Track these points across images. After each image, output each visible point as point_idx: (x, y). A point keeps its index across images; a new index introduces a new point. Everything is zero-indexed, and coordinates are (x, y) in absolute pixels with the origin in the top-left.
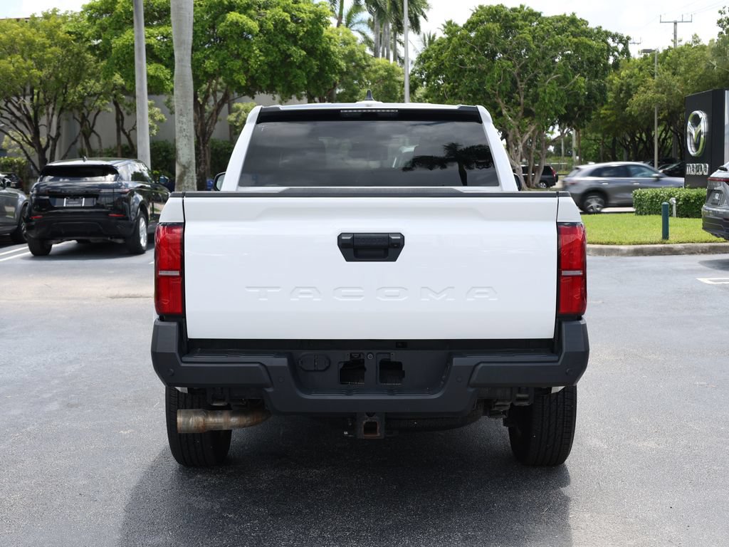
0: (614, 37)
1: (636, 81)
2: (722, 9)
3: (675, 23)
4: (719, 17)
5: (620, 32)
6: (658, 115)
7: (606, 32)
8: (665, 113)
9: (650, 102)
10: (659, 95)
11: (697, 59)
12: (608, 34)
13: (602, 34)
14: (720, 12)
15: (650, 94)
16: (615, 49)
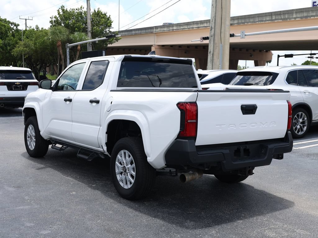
0: (12, 24)
1: (12, 42)
2: (51, 17)
3: (26, 20)
4: (50, 20)
5: (14, 22)
6: (24, 57)
7: (9, 21)
8: (27, 56)
9: (22, 51)
10: (25, 49)
11: (40, 35)
12: (9, 22)
13: (7, 22)
14: (51, 18)
15: (21, 48)
16: (13, 29)
